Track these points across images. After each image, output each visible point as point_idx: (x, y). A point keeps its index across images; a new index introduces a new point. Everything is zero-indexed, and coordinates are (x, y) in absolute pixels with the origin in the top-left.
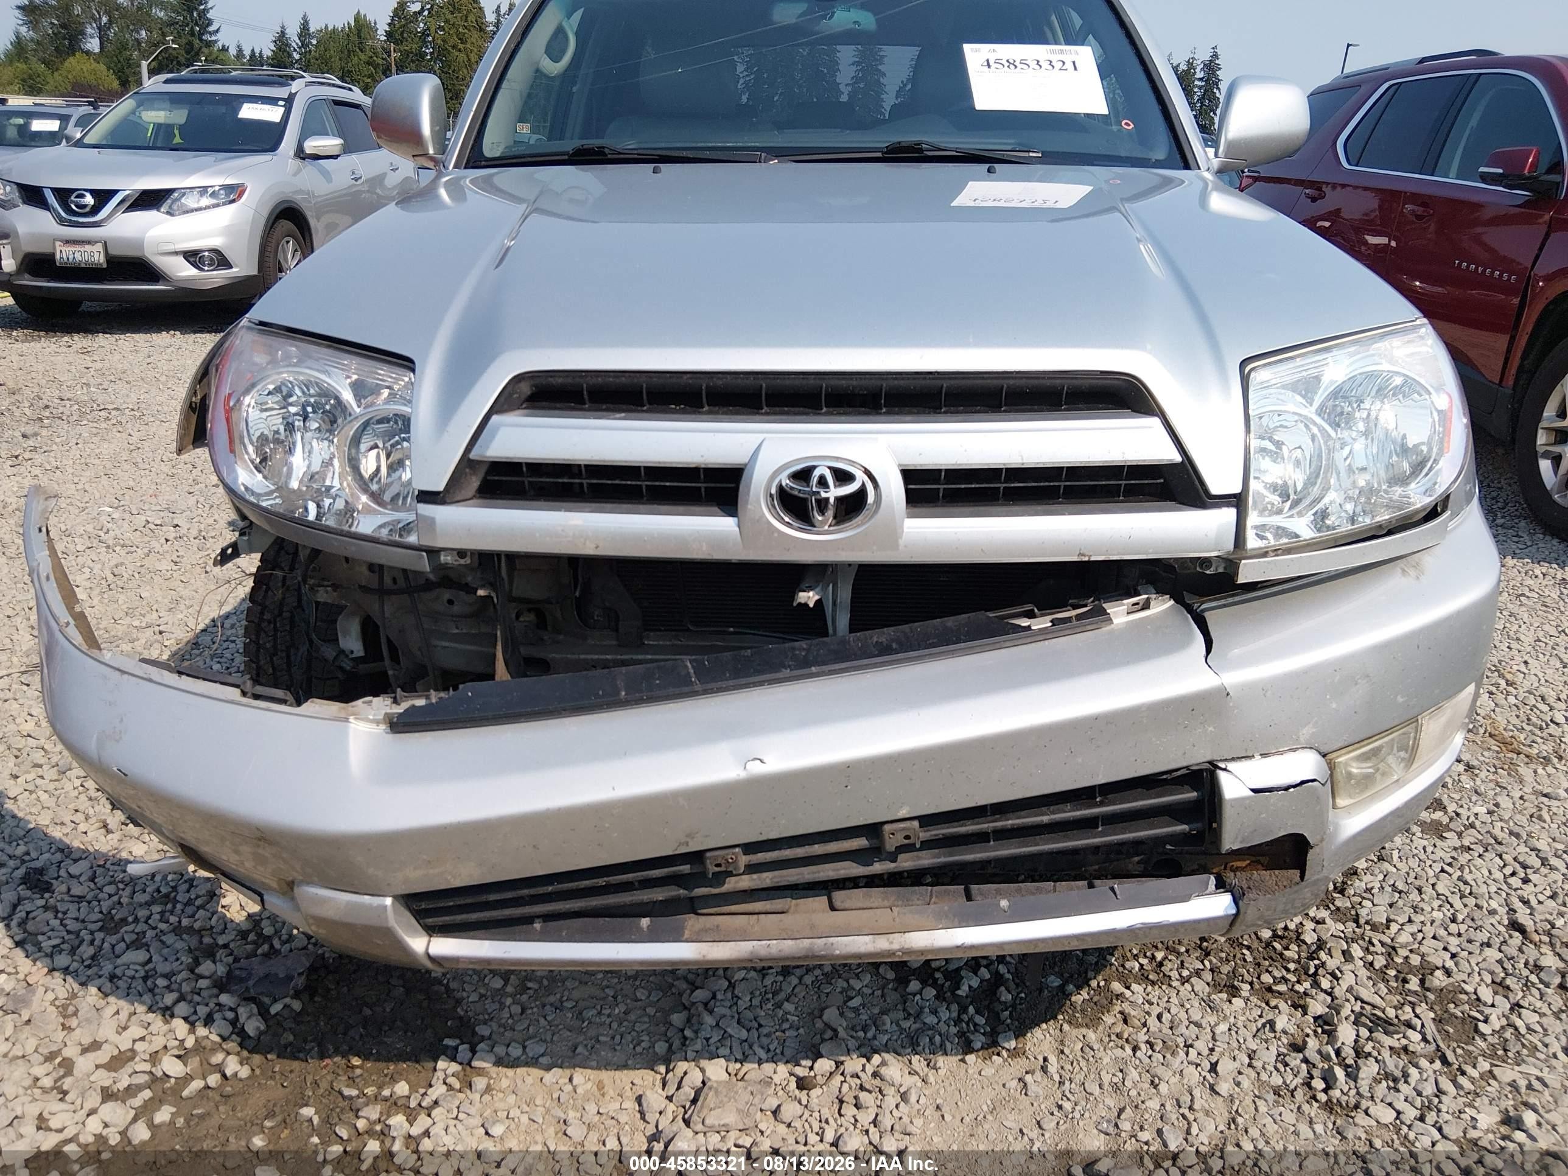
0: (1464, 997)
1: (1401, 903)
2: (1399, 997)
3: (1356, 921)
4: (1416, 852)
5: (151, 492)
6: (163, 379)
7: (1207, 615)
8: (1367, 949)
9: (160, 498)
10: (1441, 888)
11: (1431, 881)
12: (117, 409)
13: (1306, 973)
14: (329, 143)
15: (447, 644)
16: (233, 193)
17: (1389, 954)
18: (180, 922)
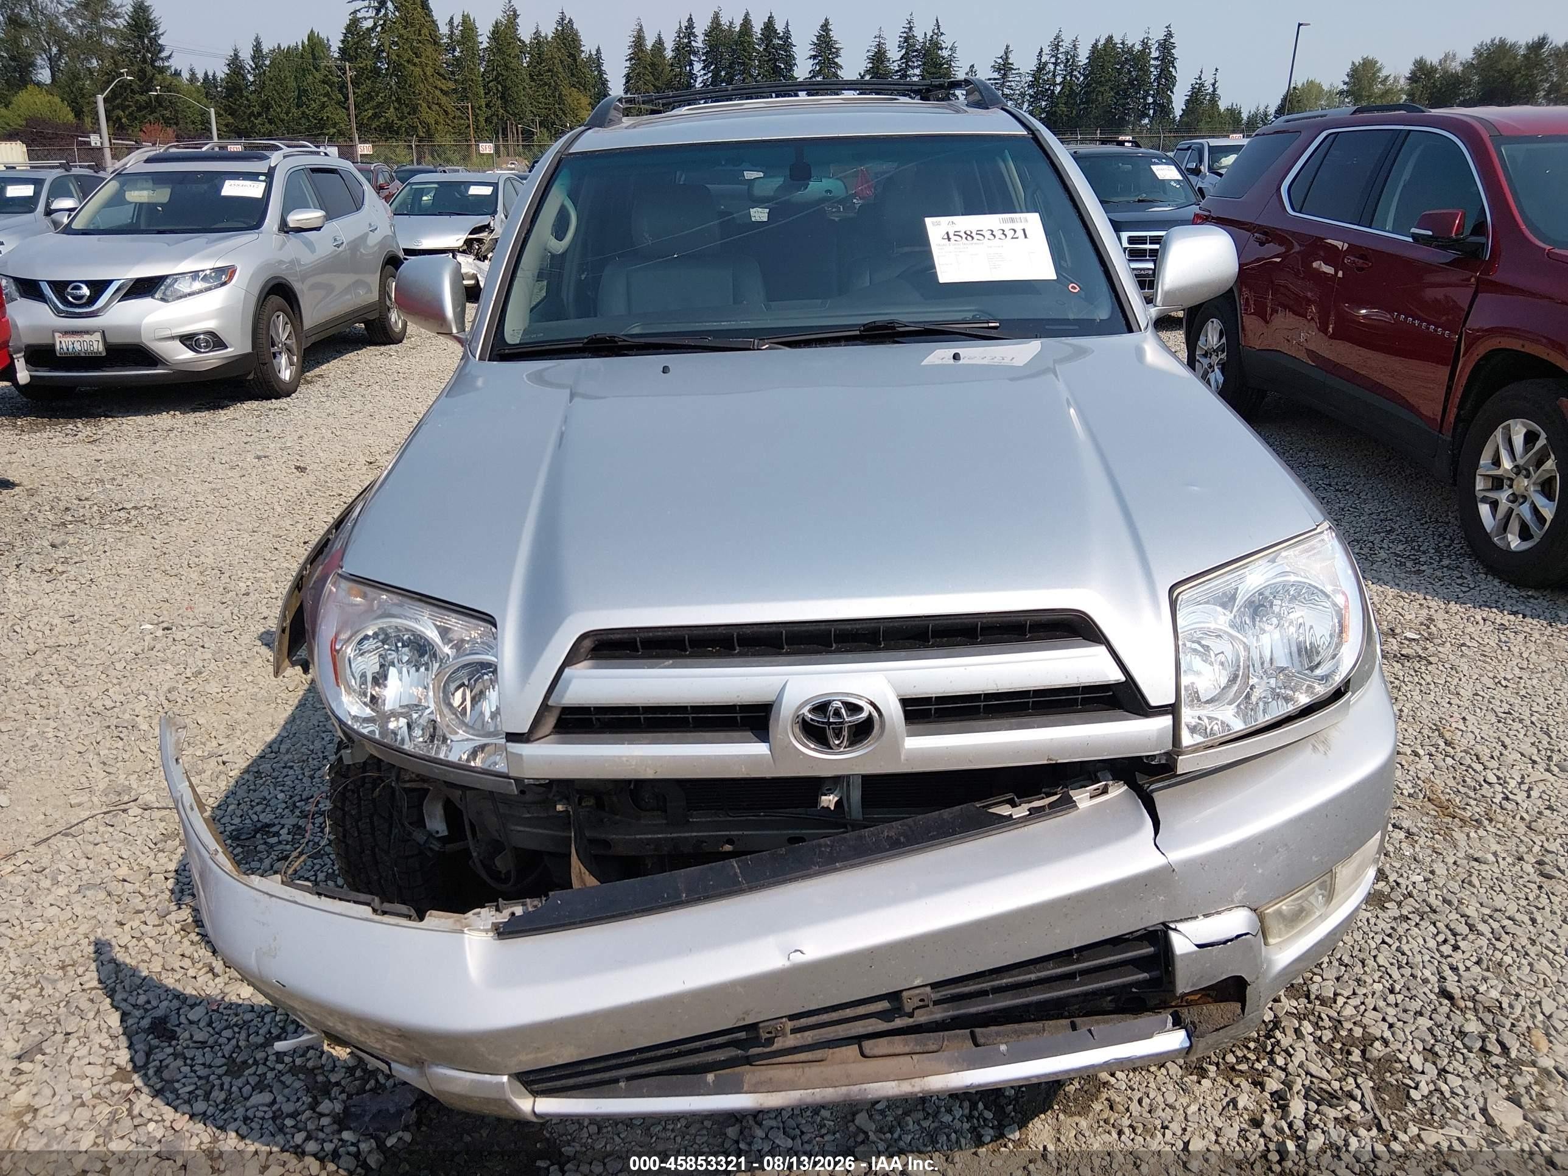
0: (1398, 1066)
1: (1346, 977)
2: (1342, 1069)
3: (1308, 997)
4: (1360, 924)
5: (186, 604)
6: (173, 469)
7: (1155, 795)
8: (1317, 1023)
9: (196, 611)
10: (1381, 960)
11: (1373, 953)
12: (135, 508)
13: (1264, 1051)
14: (311, 215)
15: (522, 829)
16: (223, 275)
17: (1336, 1028)
18: (294, 1061)
